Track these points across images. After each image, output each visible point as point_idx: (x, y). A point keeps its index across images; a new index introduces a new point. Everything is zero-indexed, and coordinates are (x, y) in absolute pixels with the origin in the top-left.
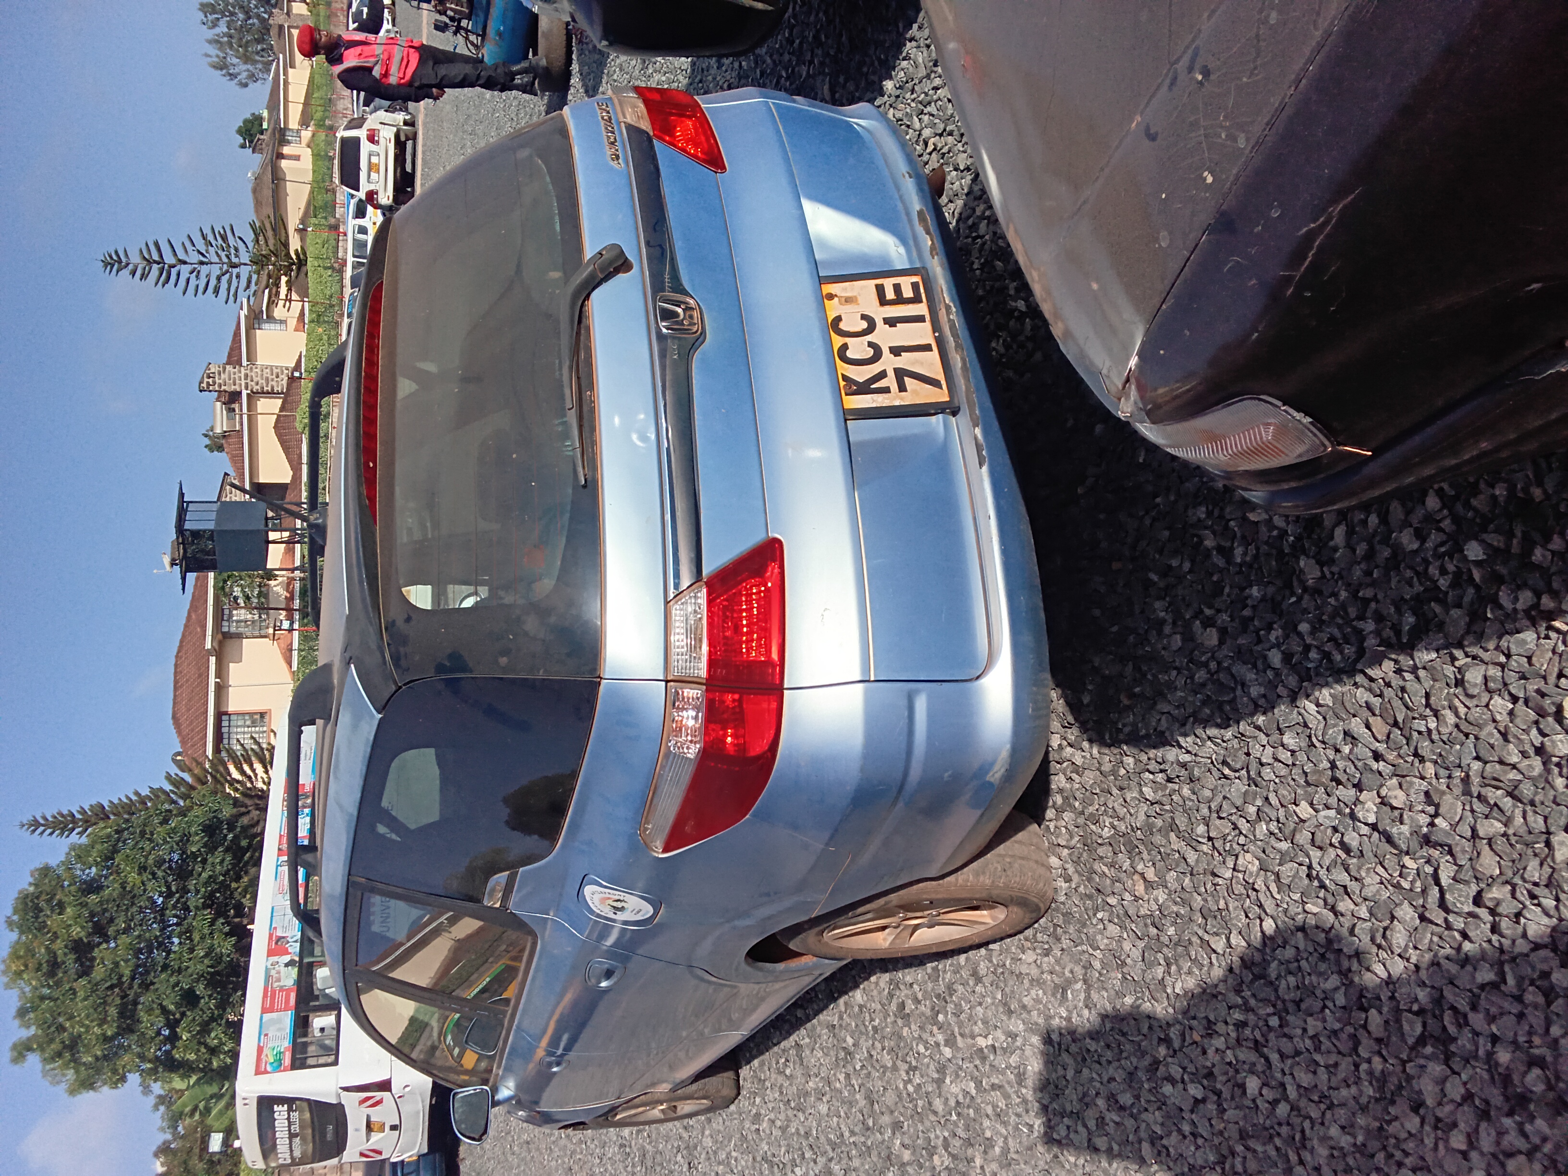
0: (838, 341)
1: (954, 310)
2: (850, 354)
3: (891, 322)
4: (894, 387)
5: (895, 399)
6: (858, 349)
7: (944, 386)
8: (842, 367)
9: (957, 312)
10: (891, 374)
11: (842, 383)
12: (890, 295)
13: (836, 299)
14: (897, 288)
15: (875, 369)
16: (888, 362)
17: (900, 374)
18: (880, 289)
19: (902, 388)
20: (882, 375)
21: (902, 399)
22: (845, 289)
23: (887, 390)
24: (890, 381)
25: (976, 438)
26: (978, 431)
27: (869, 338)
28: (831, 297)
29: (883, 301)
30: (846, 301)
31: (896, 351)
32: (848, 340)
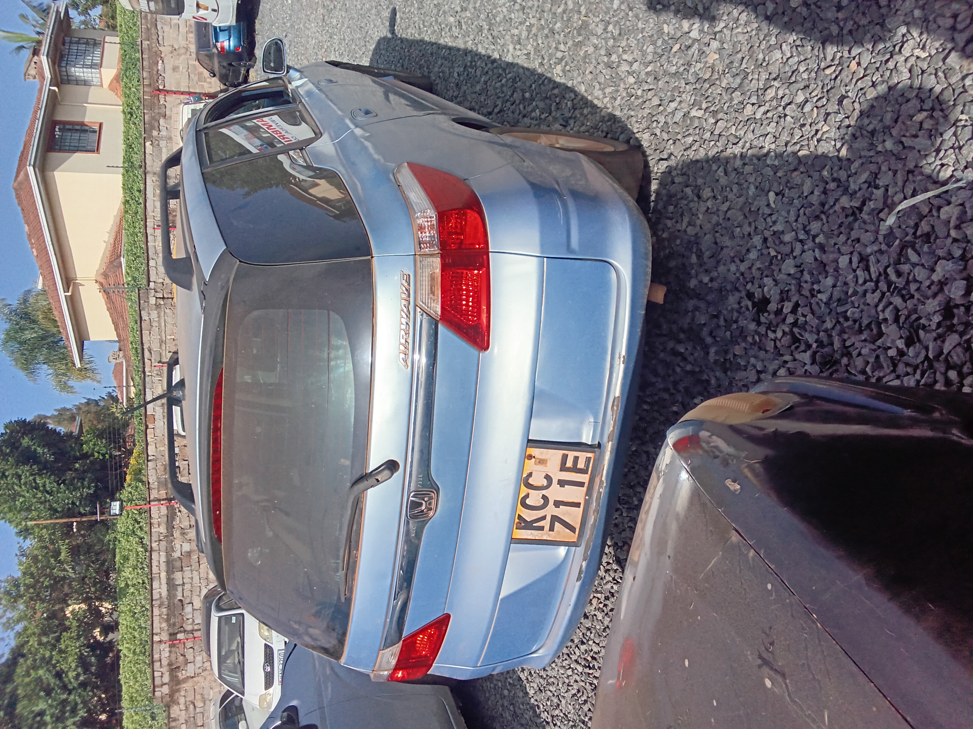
0: (524, 491)
1: (605, 484)
2: (528, 501)
3: (562, 483)
4: (547, 528)
5: (545, 535)
6: (535, 498)
7: (577, 532)
8: (521, 510)
9: (606, 487)
10: (549, 518)
11: (517, 520)
12: (569, 464)
13: (533, 460)
14: (576, 459)
15: (540, 514)
16: (551, 510)
17: (555, 519)
18: (565, 458)
19: (552, 529)
20: (544, 518)
21: (549, 535)
22: (542, 453)
23: (542, 528)
24: (546, 524)
25: (581, 566)
26: (584, 564)
27: (544, 492)
28: (530, 457)
29: (563, 468)
30: (539, 462)
31: (557, 504)
32: (531, 491)
